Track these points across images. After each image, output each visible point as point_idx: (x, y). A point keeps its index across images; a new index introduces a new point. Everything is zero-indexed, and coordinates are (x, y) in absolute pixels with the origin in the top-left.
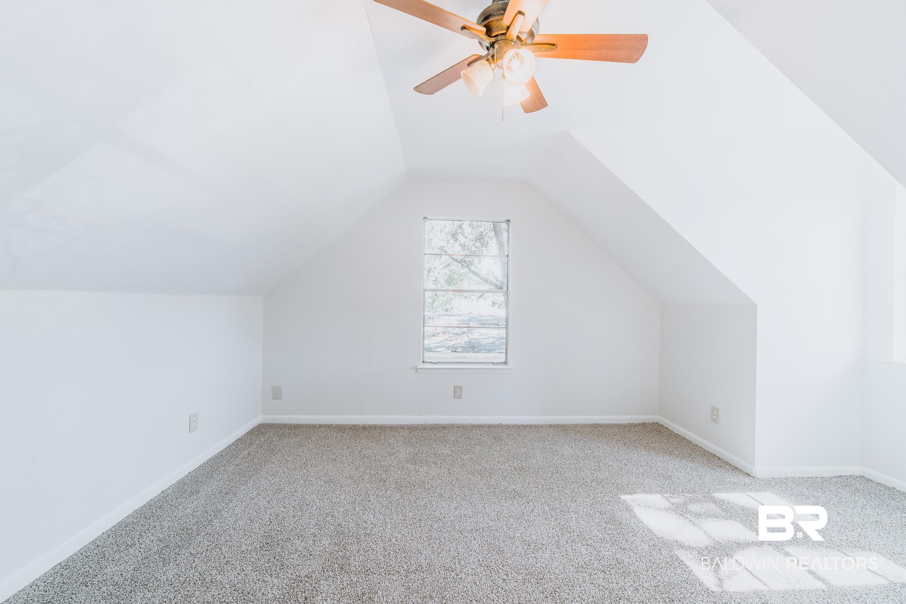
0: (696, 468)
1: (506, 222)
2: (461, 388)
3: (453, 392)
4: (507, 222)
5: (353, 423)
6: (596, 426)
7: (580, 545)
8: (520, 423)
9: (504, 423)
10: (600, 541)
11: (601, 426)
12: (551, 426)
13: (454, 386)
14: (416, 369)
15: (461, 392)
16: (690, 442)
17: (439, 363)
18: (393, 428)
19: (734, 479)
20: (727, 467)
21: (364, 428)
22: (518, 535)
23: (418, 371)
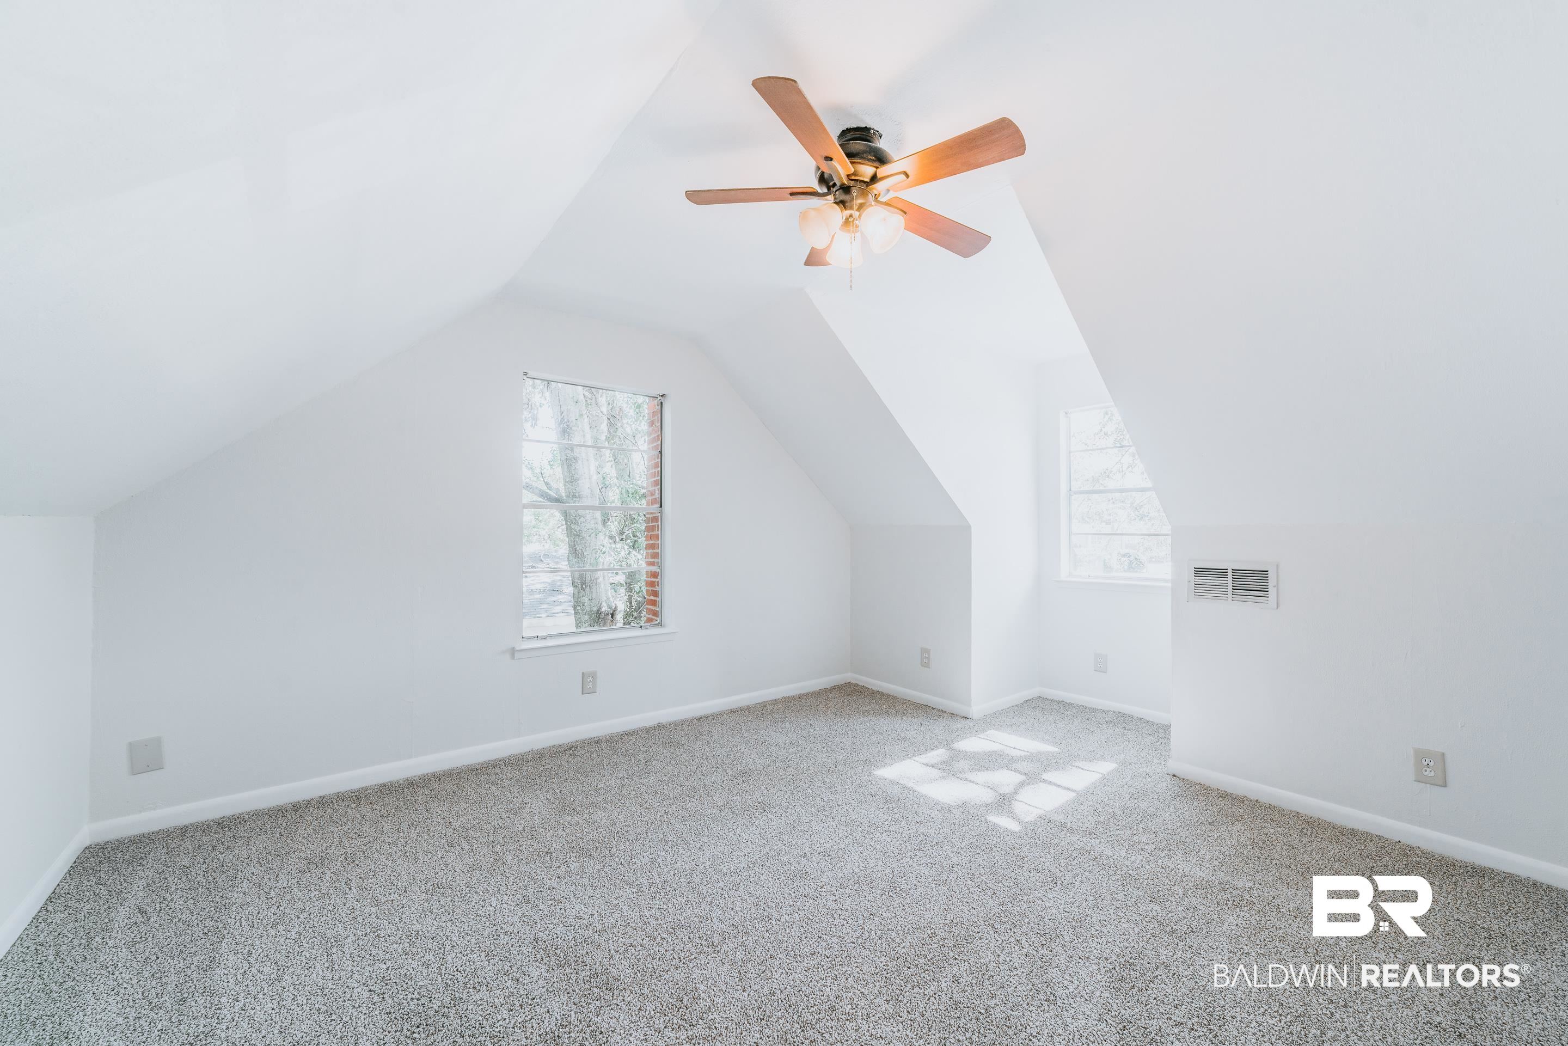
0: (921, 723)
1: (658, 397)
2: (594, 675)
3: (581, 686)
4: (660, 398)
5: (381, 782)
6: (787, 701)
7: (878, 834)
8: (689, 716)
9: (664, 720)
10: (894, 823)
11: (792, 699)
12: (733, 711)
13: (583, 673)
14: (513, 652)
15: (594, 682)
16: (895, 697)
17: (551, 636)
18: (477, 770)
19: (959, 725)
20: (945, 714)
21: (412, 784)
22: (807, 849)
23: (517, 655)
